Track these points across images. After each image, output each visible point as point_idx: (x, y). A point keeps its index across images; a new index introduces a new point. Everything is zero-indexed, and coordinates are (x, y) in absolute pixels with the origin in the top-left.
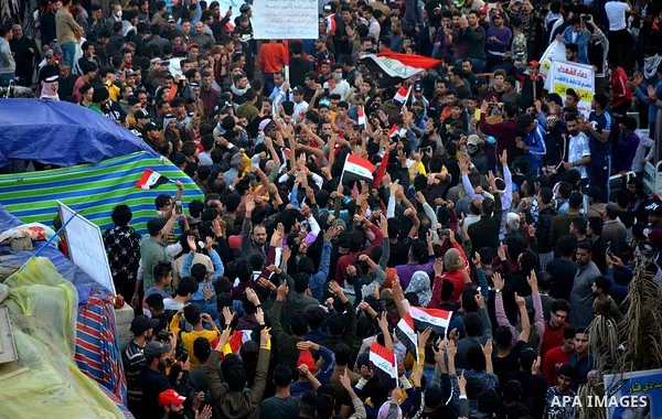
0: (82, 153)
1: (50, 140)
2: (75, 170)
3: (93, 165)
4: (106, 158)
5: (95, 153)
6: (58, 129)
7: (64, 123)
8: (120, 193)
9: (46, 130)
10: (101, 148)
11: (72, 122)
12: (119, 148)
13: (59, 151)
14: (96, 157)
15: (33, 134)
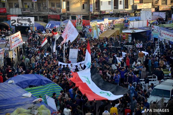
0: (42, 83)
1: (36, 82)
2: (41, 87)
3: (44, 85)
4: (46, 84)
5: (44, 83)
6: (38, 79)
8: (49, 90)
9: (35, 80)
10: (45, 82)
11: (39, 78)
12: (48, 82)
13: (38, 83)
14: (44, 84)
15: (33, 80)
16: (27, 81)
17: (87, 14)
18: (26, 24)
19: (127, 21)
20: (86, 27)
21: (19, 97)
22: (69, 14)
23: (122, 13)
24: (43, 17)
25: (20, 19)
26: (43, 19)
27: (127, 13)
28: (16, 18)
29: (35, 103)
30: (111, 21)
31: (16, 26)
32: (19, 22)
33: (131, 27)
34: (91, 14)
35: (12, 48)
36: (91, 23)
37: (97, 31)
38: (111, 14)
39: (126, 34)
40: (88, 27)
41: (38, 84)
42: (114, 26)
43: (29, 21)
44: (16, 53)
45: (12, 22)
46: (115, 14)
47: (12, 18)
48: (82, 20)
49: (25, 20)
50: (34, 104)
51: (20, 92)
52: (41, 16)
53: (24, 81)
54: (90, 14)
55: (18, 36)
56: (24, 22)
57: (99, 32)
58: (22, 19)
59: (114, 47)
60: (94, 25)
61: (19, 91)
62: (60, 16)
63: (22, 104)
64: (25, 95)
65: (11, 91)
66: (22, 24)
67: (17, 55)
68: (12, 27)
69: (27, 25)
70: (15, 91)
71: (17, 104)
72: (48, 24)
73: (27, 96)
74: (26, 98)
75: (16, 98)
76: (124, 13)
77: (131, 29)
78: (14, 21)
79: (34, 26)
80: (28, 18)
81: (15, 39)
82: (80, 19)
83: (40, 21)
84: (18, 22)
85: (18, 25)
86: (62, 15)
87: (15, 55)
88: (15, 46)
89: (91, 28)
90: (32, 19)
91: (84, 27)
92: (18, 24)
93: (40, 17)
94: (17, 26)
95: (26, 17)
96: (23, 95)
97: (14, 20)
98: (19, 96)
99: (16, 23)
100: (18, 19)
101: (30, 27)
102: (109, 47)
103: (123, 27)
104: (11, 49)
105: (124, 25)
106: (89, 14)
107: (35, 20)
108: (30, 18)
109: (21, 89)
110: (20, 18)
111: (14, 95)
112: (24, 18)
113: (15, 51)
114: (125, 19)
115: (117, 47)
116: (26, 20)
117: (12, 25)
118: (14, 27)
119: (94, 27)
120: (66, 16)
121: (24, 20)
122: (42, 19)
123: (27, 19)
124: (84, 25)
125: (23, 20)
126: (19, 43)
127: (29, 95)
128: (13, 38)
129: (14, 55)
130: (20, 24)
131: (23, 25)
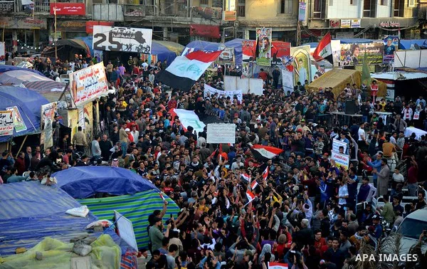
0: (127, 190)
1: (114, 184)
2: (123, 197)
3: (132, 195)
4: (137, 192)
6: (117, 179)
7: (120, 177)
8: (144, 207)
9: (112, 180)
10: (135, 188)
11: (123, 176)
12: (144, 188)
13: (117, 189)
14: (133, 191)
15: (106, 181)
16: (90, 181)
17: (292, 27)
18: (131, 46)
19: (390, 49)
20: (279, 61)
21: (57, 216)
22: (243, 26)
23: (385, 27)
24: (175, 30)
25: (116, 34)
26: (177, 34)
27: (397, 28)
28: (106, 30)
29: (91, 230)
30: (347, 46)
31: (104, 51)
32: (114, 39)
33: (396, 64)
34: (302, 28)
35: (77, 104)
36: (292, 49)
37: (309, 72)
38: (355, 31)
39: (381, 83)
40: (286, 61)
41: (116, 191)
42: (355, 60)
43: (139, 37)
44: (90, 118)
45: (95, 40)
46: (367, 29)
47: (97, 29)
48: (271, 41)
49: (129, 35)
50: (89, 232)
51: (65, 204)
52: (172, 26)
53: (83, 181)
54: (299, 26)
55: (97, 75)
56: (125, 42)
57: (314, 74)
58: (121, 34)
59: (343, 113)
60: (300, 56)
61: (62, 201)
62: (221, 28)
63: (62, 231)
64: (72, 211)
65: (44, 201)
66: (120, 45)
67: (91, 122)
68: (95, 52)
69: (134, 50)
70: (53, 201)
71: (50, 229)
72: (187, 49)
73: (78, 214)
74: (72, 219)
75: (50, 217)
76: (391, 28)
77: (397, 70)
78: (100, 38)
79: (150, 52)
80: (137, 30)
81: (85, 80)
82: (265, 38)
83: (169, 39)
84: (111, 41)
85: (109, 47)
86: (224, 26)
87: (86, 120)
88: (86, 99)
89: (292, 63)
90: (147, 34)
91: (275, 59)
92: (110, 44)
93: (169, 29)
94: (107, 49)
95: (132, 29)
96: (69, 211)
97: (102, 35)
98: (57, 214)
99: (106, 44)
100: (111, 33)
101: (141, 55)
102: (331, 113)
103: (380, 65)
104: (74, 106)
105: (381, 59)
106: (296, 27)
107: (154, 37)
108: (143, 30)
109: (68, 199)
110: (117, 29)
111: (49, 210)
112: (127, 30)
113: (85, 111)
114: (385, 44)
115: (353, 116)
116: (132, 35)
117: (96, 48)
118: (101, 53)
119: (301, 60)
120: (235, 29)
121: (125, 34)
122: (175, 36)
123: (134, 32)
124: (274, 55)
125: (123, 36)
126: (98, 92)
127: (83, 211)
128: (81, 79)
129: (83, 121)
130: (115, 46)
131: (124, 49)
